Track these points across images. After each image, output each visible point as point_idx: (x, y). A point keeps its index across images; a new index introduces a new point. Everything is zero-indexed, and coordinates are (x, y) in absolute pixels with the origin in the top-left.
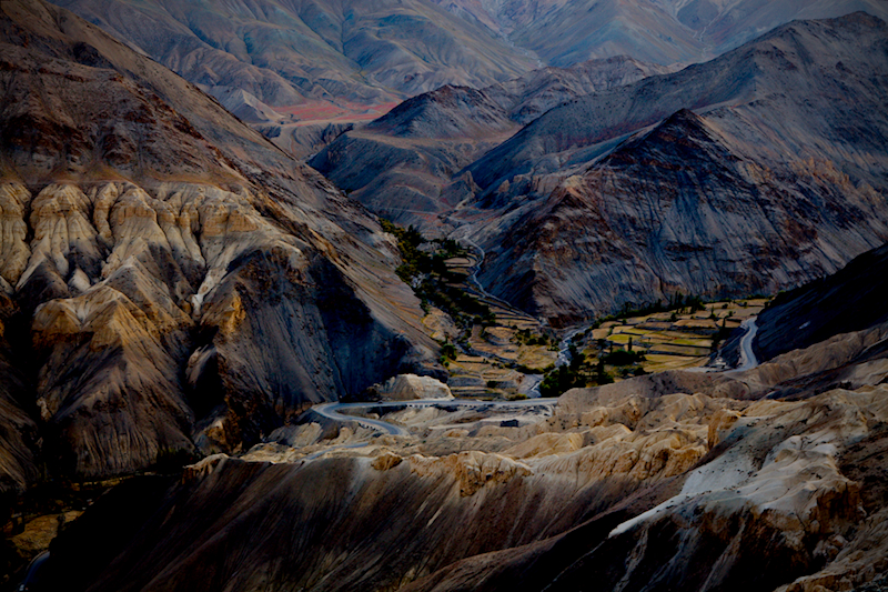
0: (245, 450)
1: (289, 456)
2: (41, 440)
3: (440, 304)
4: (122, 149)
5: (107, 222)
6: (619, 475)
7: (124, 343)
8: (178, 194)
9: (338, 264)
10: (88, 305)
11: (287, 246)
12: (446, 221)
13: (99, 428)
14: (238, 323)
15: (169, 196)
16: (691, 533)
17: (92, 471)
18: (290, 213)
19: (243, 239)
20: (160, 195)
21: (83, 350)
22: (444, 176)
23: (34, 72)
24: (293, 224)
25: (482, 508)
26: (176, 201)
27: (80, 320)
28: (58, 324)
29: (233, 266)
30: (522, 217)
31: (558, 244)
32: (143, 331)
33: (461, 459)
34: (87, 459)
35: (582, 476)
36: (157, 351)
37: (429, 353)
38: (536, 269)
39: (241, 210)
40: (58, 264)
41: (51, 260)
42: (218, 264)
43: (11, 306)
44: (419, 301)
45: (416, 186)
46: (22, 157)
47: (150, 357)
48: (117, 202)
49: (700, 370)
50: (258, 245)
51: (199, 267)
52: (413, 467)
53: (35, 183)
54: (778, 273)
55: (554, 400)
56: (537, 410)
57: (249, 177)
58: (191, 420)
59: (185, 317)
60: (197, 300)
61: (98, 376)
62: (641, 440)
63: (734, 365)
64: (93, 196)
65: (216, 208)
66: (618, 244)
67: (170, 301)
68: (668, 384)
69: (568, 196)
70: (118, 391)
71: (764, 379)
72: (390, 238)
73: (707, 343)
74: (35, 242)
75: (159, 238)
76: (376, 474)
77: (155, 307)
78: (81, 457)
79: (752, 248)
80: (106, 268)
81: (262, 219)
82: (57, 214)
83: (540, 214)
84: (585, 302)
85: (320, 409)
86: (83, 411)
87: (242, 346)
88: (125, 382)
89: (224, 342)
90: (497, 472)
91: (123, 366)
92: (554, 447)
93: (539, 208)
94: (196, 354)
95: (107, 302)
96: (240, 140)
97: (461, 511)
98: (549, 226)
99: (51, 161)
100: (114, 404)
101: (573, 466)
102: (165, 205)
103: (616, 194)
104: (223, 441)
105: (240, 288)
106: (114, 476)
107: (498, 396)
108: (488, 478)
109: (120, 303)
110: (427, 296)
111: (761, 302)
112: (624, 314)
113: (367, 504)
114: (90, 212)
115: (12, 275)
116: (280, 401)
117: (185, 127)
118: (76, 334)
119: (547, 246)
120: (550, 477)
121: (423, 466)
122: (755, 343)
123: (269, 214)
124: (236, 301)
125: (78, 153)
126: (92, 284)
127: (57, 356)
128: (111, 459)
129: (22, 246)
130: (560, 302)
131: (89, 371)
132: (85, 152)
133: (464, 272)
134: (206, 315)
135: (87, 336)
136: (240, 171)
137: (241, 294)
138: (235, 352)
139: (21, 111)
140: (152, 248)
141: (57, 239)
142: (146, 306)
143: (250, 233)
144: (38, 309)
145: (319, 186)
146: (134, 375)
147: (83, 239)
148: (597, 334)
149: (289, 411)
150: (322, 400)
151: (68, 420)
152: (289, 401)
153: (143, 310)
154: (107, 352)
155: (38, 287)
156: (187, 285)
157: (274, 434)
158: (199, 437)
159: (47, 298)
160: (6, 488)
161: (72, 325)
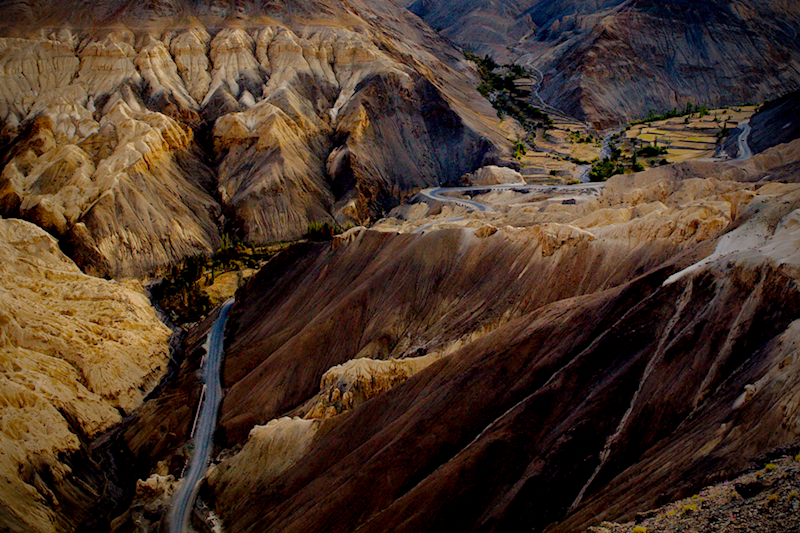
0: (373, 221)
1: (403, 229)
2: (223, 217)
3: (510, 112)
4: (276, 2)
5: (266, 56)
6: (661, 240)
7: (281, 145)
8: (317, 35)
9: (435, 84)
10: (254, 117)
11: (399, 72)
12: (513, 51)
13: (264, 208)
14: (364, 129)
15: (311, 36)
16: (724, 283)
17: (261, 239)
18: (399, 47)
19: (366, 67)
20: (304, 35)
21: (252, 150)
22: (510, 18)
24: (402, 55)
25: (559, 265)
26: (316, 39)
27: (249, 129)
28: (232, 131)
29: (359, 87)
30: (570, 48)
31: (598, 67)
32: (295, 136)
33: (542, 229)
34: (257, 230)
35: (633, 241)
36: (307, 154)
37: (505, 150)
38: (582, 86)
39: (364, 45)
40: (232, 87)
41: (226, 84)
42: (348, 86)
43: (197, 118)
44: (496, 111)
45: (490, 25)
46: (203, 9)
47: (301, 155)
48: (273, 40)
49: (708, 160)
50: (377, 71)
51: (334, 88)
52: (506, 234)
53: (213, 28)
54: (763, 86)
55: (601, 184)
56: (589, 191)
57: (368, 20)
58: (331, 201)
59: (325, 125)
60: (334, 112)
61: (263, 170)
62: (677, 213)
63: (734, 156)
64: (255, 37)
65: (346, 44)
66: (643, 66)
67: (314, 114)
68: (686, 171)
69: (605, 32)
70: (278, 180)
71: (758, 166)
72: (471, 64)
73: (714, 140)
74: (214, 71)
75: (305, 68)
76: (478, 241)
77: (303, 118)
78: (252, 229)
79: (742, 68)
80: (266, 90)
81: (380, 52)
82: (230, 50)
83: (584, 45)
84: (619, 110)
85: (426, 192)
86: (253, 195)
87: (367, 146)
88: (283, 174)
89: (354, 143)
90: (570, 239)
91: (281, 162)
92: (610, 219)
93: (583, 40)
94: (334, 152)
95: (268, 115)
97: (543, 267)
98: (591, 54)
99: (224, 12)
100: (275, 191)
101: (626, 233)
102: (308, 43)
103: (640, 28)
104: (356, 217)
105: (365, 104)
106: (276, 243)
107: (558, 181)
108: (563, 242)
109: (277, 115)
110: (502, 108)
111: (752, 108)
112: (649, 119)
113: (472, 263)
114: (254, 49)
115: (199, 96)
116: (396, 187)
118: (246, 139)
119: (590, 68)
120: (609, 241)
121: (514, 235)
122: (749, 139)
123: (384, 48)
124: (363, 114)
125: (243, 5)
126: (257, 101)
127: (232, 155)
128: (274, 230)
129: (205, 75)
130: (601, 111)
131: (256, 166)
132: (249, 4)
133: (528, 89)
134: (340, 124)
135: (254, 140)
136: (362, 17)
137: (366, 108)
138: (361, 151)
140: (300, 75)
141: (231, 69)
142: (296, 117)
143: (371, 63)
144: (218, 121)
145: (418, 26)
146: (290, 169)
147: (249, 68)
148: (630, 134)
149: (403, 194)
150: (427, 186)
151: (242, 202)
152: (403, 187)
153: (294, 120)
154: (269, 152)
155: (218, 105)
156: (326, 101)
157: (393, 211)
158: (338, 214)
159: (224, 112)
160: (199, 252)
161: (244, 133)
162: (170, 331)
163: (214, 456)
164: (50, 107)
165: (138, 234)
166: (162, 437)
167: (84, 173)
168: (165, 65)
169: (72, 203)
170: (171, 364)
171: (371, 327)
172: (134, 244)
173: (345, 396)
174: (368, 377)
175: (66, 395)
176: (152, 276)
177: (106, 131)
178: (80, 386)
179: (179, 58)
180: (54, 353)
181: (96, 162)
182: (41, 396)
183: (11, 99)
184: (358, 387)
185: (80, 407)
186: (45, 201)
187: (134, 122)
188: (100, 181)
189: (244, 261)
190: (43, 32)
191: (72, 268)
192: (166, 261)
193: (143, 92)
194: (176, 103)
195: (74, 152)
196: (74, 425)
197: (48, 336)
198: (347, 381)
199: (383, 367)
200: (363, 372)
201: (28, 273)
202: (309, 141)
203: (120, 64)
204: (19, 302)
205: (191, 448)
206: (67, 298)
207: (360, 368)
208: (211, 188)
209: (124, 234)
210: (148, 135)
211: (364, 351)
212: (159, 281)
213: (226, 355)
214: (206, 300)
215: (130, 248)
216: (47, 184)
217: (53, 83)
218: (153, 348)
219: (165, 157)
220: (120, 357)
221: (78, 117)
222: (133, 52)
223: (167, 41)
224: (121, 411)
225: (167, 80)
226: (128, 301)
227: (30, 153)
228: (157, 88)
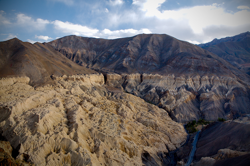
0: (234, 119)
1: (241, 122)
2: (200, 114)
4: (215, 71)
5: (212, 82)
7: (214, 100)
10: (209, 94)
11: (243, 87)
13: (209, 113)
14: (233, 99)
15: (222, 78)
17: (208, 119)
18: (243, 82)
19: (235, 86)
21: (208, 101)
23: (202, 59)
24: (244, 83)
26: (223, 79)
28: (204, 97)
29: (233, 90)
32: (217, 99)
34: (207, 117)
36: (219, 103)
39: (235, 81)
41: (203, 87)
42: (230, 89)
43: (197, 93)
46: (200, 72)
47: (218, 103)
48: (214, 79)
50: (238, 87)
51: (227, 90)
53: (201, 76)
57: (236, 75)
58: (224, 113)
59: (224, 97)
60: (226, 95)
61: (210, 105)
64: (210, 78)
65: (230, 80)
67: (222, 95)
70: (213, 108)
74: (201, 84)
75: (220, 85)
77: (219, 95)
80: (212, 89)
81: (238, 83)
82: (205, 80)
86: (207, 110)
87: (234, 103)
89: (231, 102)
91: (214, 104)
94: (226, 103)
95: (212, 94)
96: (234, 70)
99: (204, 72)
100: (212, 110)
102: (222, 80)
104: (230, 118)
105: (234, 94)
106: (211, 120)
109: (214, 94)
114: (210, 80)
115: (197, 89)
116: (240, 113)
117: (225, 68)
123: (239, 82)
124: (233, 96)
126: (209, 91)
127: (203, 101)
128: (211, 118)
129: (199, 85)
131: (208, 104)
132: (209, 71)
134: (228, 97)
135: (208, 99)
138: (232, 104)
139: (200, 65)
140: (219, 86)
141: (204, 84)
142: (218, 95)
145: (248, 77)
146: (215, 106)
147: (208, 84)
149: (242, 114)
150: (248, 114)
151: (205, 111)
152: (242, 113)
153: (217, 95)
154: (211, 102)
155: (201, 91)
156: (225, 92)
157: (239, 118)
158: (226, 117)
159: (202, 93)
160: (195, 120)
161: (206, 97)
162: (187, 134)
163: (193, 161)
164: (169, 89)
165: (183, 114)
166: (183, 154)
167: (174, 101)
168: (191, 83)
169: (171, 107)
170: (187, 141)
171: (231, 142)
172: (182, 116)
173: (223, 156)
174: (229, 153)
175: (167, 142)
176: (185, 123)
177: (179, 94)
178: (169, 141)
179: (194, 81)
180: (165, 134)
181: (177, 100)
182: (162, 141)
183: (162, 87)
184: (226, 155)
185: (169, 145)
186: (167, 106)
187: (184, 93)
188: (177, 104)
189: (204, 123)
190: (169, 75)
191: (170, 119)
192: (188, 120)
193: (187, 87)
194: (193, 90)
195: (173, 97)
196: (167, 148)
197: (165, 131)
198: (224, 153)
199: (233, 152)
200: (228, 152)
201: (162, 119)
202: (220, 100)
203: (183, 82)
204: (160, 124)
205: (189, 158)
206: (169, 124)
207: (227, 151)
208: (199, 108)
209: (180, 114)
210: (187, 96)
211: (229, 147)
212: (186, 124)
213: (198, 141)
214: (195, 130)
215: (181, 117)
216: (167, 103)
217: (170, 84)
218: (183, 137)
219: (190, 100)
220: (177, 137)
221: (174, 91)
222: (185, 80)
223: (192, 78)
224: (176, 148)
225: (191, 86)
226: (180, 127)
227: (165, 97)
228: (189, 87)
